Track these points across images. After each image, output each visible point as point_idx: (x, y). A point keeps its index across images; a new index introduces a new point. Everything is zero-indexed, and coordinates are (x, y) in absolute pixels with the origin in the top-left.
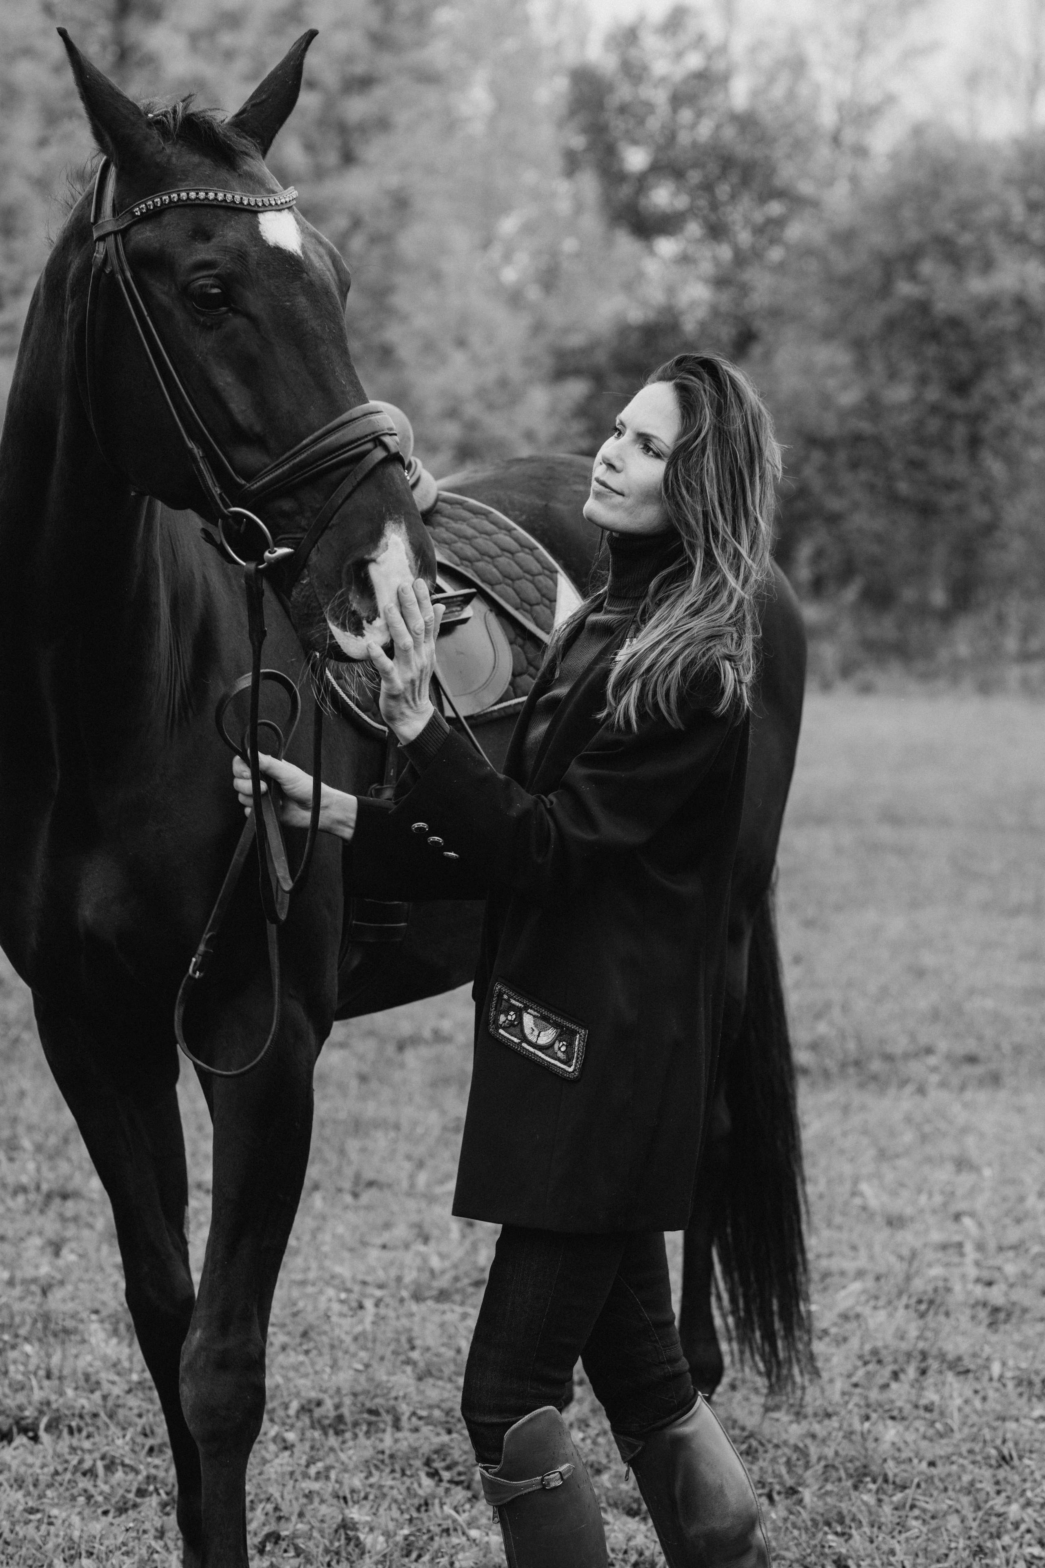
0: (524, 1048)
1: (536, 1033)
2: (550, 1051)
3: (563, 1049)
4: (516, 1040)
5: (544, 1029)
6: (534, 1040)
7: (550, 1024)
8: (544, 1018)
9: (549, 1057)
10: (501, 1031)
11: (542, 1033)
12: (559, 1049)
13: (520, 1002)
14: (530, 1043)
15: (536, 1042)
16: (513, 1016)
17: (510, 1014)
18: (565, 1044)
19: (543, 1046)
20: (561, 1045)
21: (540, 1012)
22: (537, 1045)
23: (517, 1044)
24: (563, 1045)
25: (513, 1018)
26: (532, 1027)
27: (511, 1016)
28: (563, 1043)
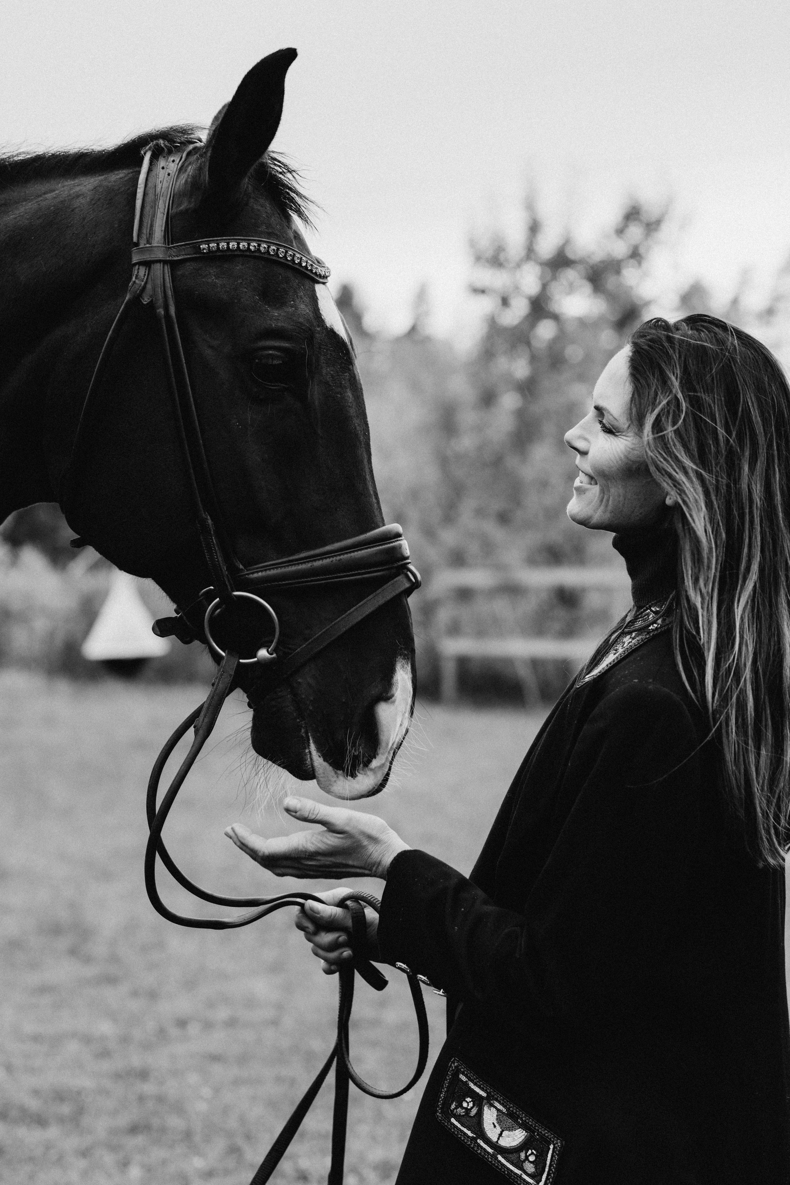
0: (479, 1145)
1: (498, 1130)
2: (513, 1157)
3: (532, 1158)
4: (469, 1133)
5: (511, 1129)
6: (494, 1139)
7: (518, 1124)
8: (511, 1115)
9: (512, 1164)
10: (453, 1120)
11: (505, 1133)
12: (527, 1158)
13: (482, 1089)
14: (488, 1141)
15: (497, 1142)
16: (470, 1104)
17: (467, 1101)
18: (535, 1152)
19: (505, 1149)
20: (530, 1152)
21: (506, 1106)
22: (498, 1146)
23: (471, 1140)
24: (532, 1153)
25: (469, 1107)
26: (493, 1123)
27: (468, 1103)
28: (532, 1150)
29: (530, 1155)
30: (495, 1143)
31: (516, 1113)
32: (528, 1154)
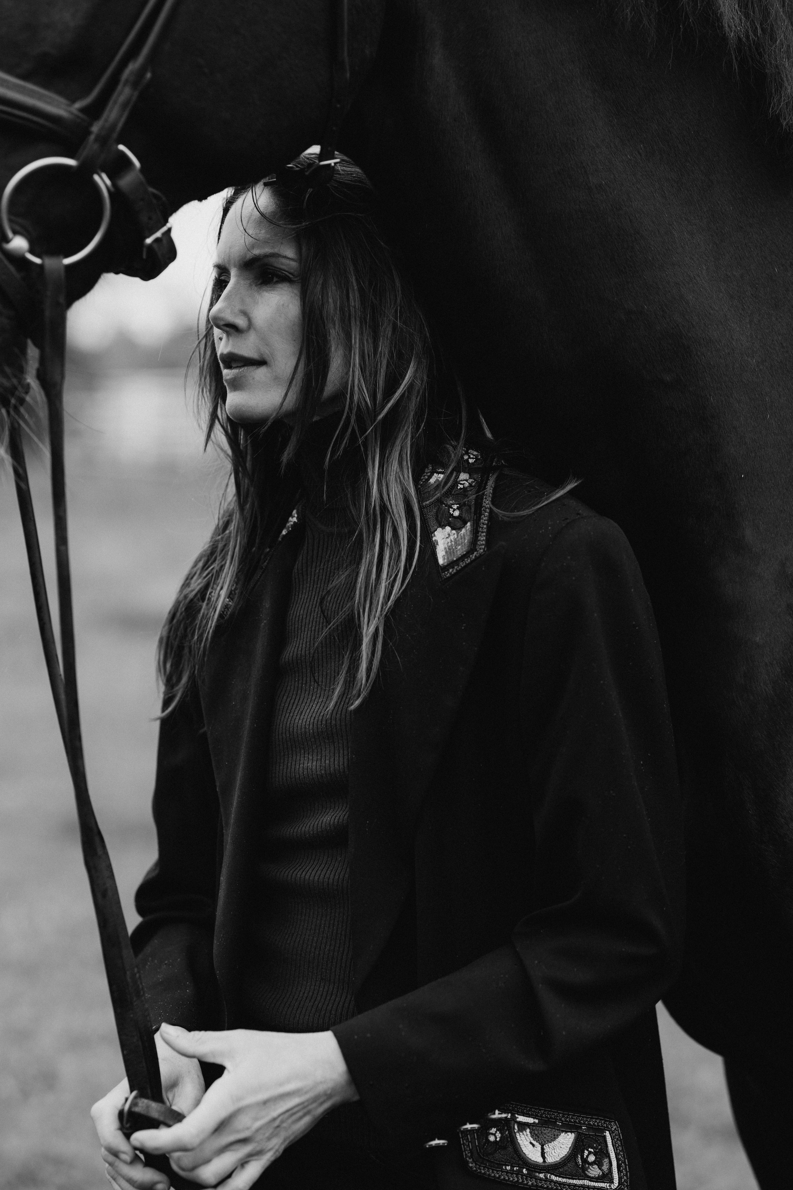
1: (539, 1147)
2: (570, 1169)
3: (591, 1159)
4: (511, 1169)
5: (552, 1139)
6: (540, 1160)
7: (559, 1128)
8: (545, 1123)
9: (572, 1177)
11: (548, 1147)
12: (585, 1161)
13: (504, 1111)
14: (534, 1167)
15: (544, 1161)
16: (497, 1135)
17: (492, 1134)
18: (592, 1150)
19: (556, 1164)
20: (586, 1152)
21: (537, 1116)
22: (548, 1166)
23: (517, 1175)
24: (590, 1153)
25: (498, 1139)
26: (531, 1143)
27: (494, 1135)
28: (588, 1150)
29: (587, 1156)
30: (544, 1164)
31: (551, 1118)
32: (585, 1157)
